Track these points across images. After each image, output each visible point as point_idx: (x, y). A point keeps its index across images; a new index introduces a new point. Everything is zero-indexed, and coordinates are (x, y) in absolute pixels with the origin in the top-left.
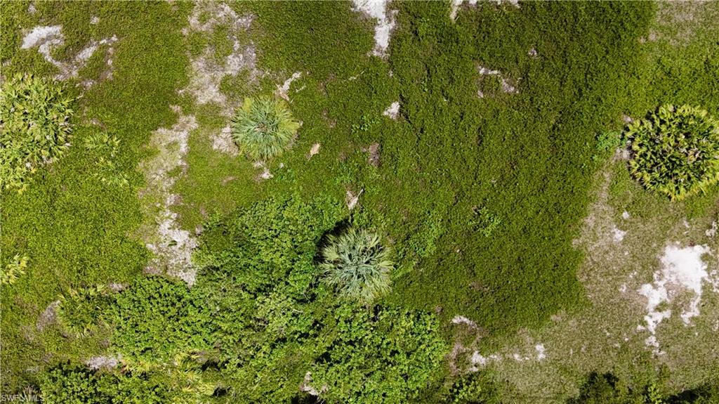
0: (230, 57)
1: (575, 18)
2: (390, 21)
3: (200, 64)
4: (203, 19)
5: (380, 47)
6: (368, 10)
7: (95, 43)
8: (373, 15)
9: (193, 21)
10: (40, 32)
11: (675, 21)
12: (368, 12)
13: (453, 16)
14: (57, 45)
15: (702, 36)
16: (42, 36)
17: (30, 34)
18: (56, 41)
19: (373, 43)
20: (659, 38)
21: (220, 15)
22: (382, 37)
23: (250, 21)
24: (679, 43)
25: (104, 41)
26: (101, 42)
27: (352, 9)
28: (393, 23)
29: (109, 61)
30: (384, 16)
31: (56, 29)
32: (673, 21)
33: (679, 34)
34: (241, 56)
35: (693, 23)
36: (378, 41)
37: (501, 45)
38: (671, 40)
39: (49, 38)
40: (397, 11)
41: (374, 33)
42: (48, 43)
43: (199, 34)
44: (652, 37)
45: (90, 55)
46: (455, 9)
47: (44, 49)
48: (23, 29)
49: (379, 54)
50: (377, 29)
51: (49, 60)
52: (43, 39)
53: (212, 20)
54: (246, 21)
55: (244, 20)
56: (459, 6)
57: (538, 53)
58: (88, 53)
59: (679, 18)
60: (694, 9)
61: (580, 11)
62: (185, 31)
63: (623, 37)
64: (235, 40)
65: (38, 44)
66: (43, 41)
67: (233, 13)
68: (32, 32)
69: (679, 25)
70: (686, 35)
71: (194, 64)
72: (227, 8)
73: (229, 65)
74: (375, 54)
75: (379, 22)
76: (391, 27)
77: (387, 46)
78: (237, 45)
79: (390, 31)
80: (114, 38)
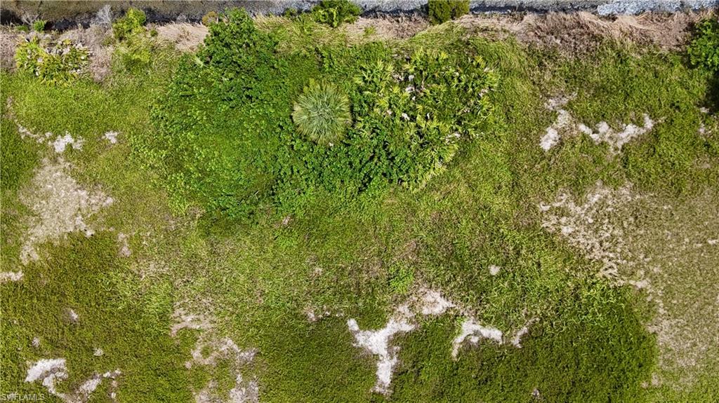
0: (233, 390)
1: (578, 364)
2: (392, 358)
3: (203, 397)
4: (206, 353)
5: (383, 383)
6: (370, 346)
7: (98, 376)
8: (375, 352)
9: (196, 354)
10: (43, 365)
11: (678, 366)
12: (370, 348)
13: (454, 353)
14: (60, 377)
15: (705, 383)
16: (45, 370)
17: (34, 367)
18: (59, 374)
19: (376, 378)
20: (662, 382)
21: (223, 349)
22: (385, 373)
23: (252, 354)
24: (682, 389)
25: (107, 375)
26: (105, 375)
27: (354, 345)
28: (395, 360)
29: (112, 394)
30: (386, 352)
31: (60, 362)
32: (675, 366)
33: (681, 379)
34: (244, 390)
35: (694, 369)
36: (381, 377)
37: (503, 390)
38: (674, 385)
39: (53, 371)
40: (399, 348)
41: (376, 369)
42: (52, 376)
43: (202, 368)
44: (655, 382)
45: (94, 388)
46: (456, 347)
47: (48, 382)
48: (27, 361)
49: (381, 390)
50: (380, 365)
51: (53, 392)
52: (47, 372)
53: (215, 354)
54: (248, 355)
55: (247, 354)
56: (461, 343)
57: (540, 393)
58: (91, 385)
59: (681, 362)
60: (696, 355)
61: (582, 358)
62: (188, 365)
63: (625, 386)
64: (238, 374)
65: (42, 377)
66: (47, 374)
67: (235, 347)
68: (36, 365)
69: (681, 370)
70: (689, 381)
71: (197, 397)
72: (230, 342)
73: (232, 399)
74: (378, 389)
75: (381, 358)
76: (393, 364)
77: (389, 382)
78: (239, 379)
79: (392, 368)
80: (118, 372)
